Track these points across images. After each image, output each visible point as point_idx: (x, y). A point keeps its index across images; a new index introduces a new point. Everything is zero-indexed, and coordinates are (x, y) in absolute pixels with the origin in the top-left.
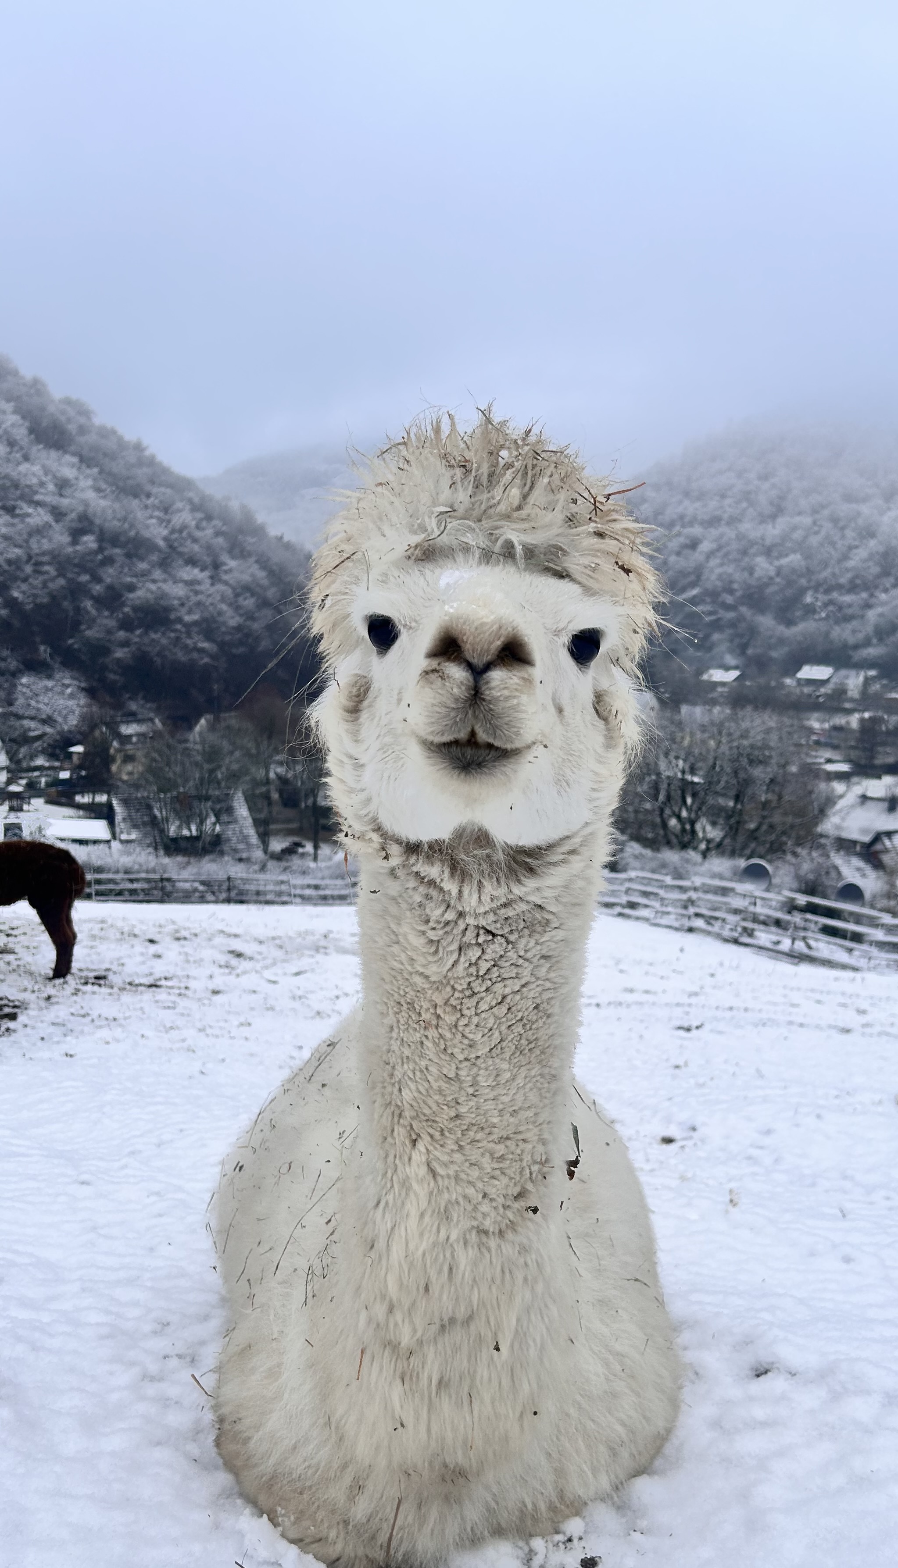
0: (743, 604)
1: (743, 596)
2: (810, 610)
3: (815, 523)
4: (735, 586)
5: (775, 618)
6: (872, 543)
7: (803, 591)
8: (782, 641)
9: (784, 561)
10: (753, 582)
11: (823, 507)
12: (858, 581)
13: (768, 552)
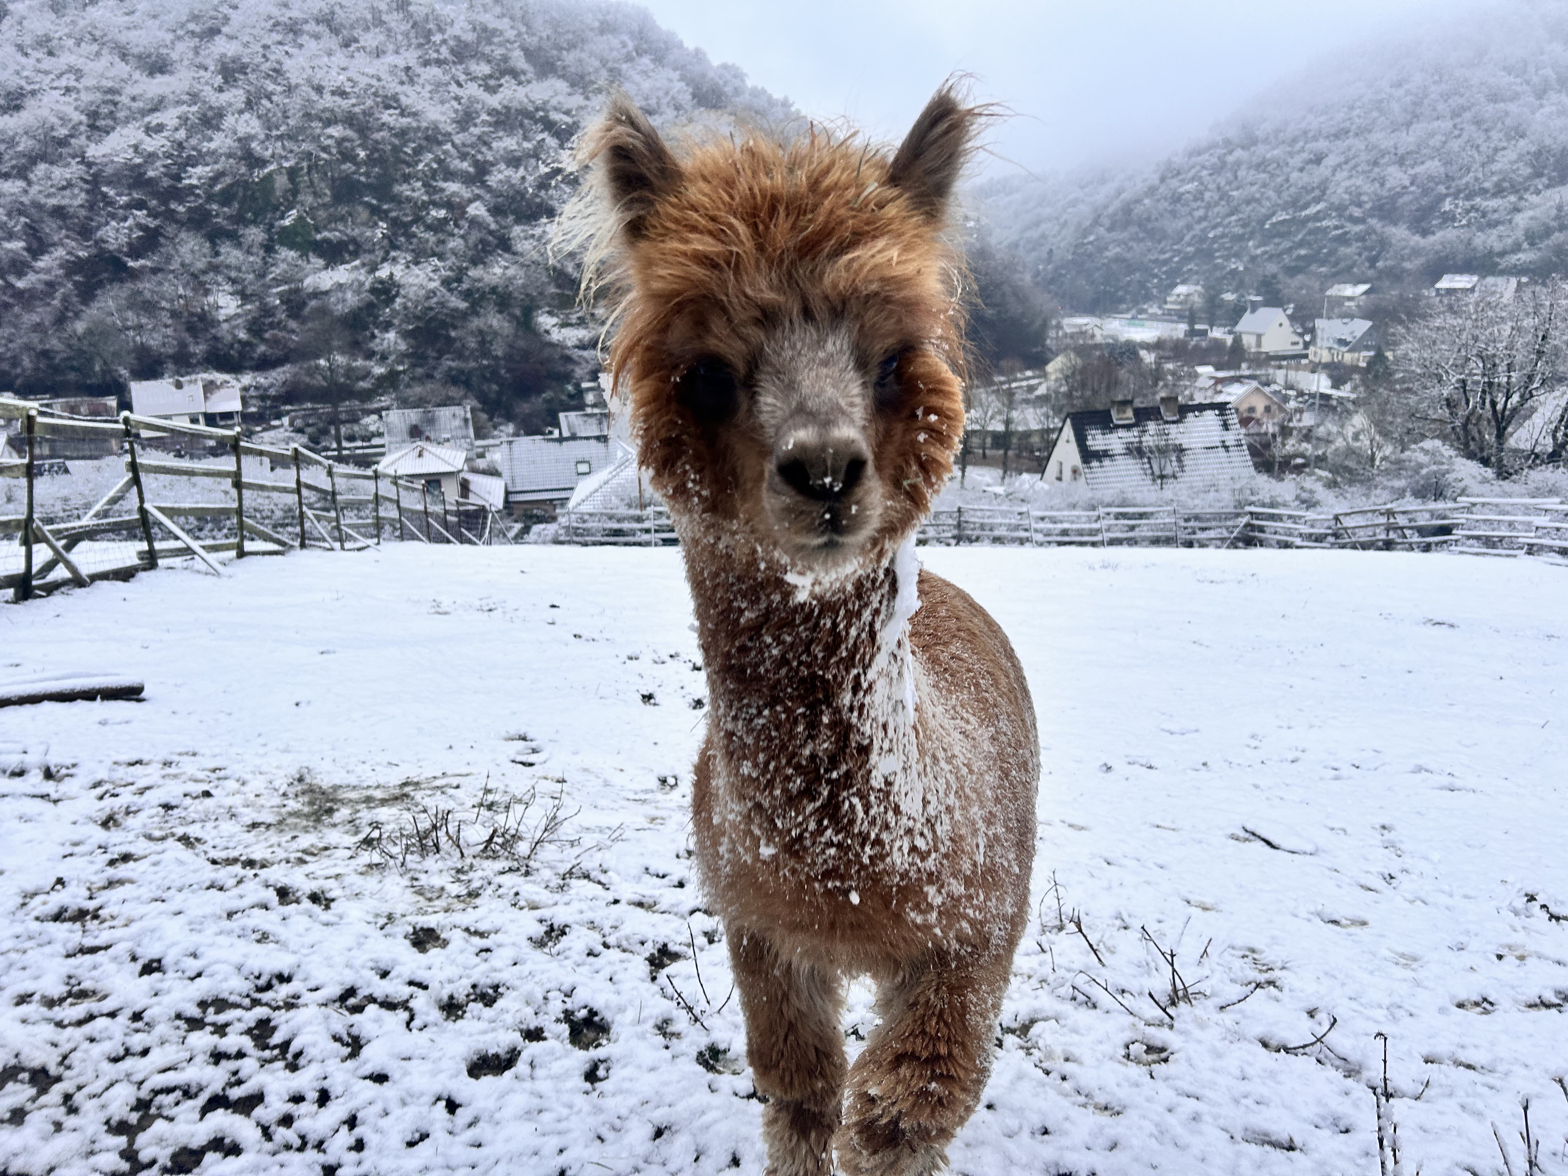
0: (1372, 216)
1: (1372, 208)
2: (1449, 218)
3: (1455, 126)
4: (1365, 198)
5: (1408, 228)
6: (1522, 143)
7: (1441, 198)
8: (1416, 252)
9: (1419, 169)
10: (1385, 193)
11: (1464, 109)
12: (1506, 185)
13: (1401, 161)
